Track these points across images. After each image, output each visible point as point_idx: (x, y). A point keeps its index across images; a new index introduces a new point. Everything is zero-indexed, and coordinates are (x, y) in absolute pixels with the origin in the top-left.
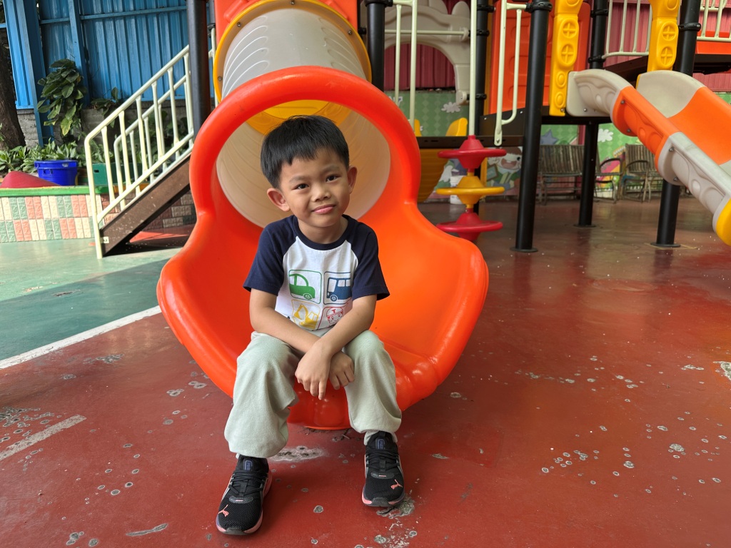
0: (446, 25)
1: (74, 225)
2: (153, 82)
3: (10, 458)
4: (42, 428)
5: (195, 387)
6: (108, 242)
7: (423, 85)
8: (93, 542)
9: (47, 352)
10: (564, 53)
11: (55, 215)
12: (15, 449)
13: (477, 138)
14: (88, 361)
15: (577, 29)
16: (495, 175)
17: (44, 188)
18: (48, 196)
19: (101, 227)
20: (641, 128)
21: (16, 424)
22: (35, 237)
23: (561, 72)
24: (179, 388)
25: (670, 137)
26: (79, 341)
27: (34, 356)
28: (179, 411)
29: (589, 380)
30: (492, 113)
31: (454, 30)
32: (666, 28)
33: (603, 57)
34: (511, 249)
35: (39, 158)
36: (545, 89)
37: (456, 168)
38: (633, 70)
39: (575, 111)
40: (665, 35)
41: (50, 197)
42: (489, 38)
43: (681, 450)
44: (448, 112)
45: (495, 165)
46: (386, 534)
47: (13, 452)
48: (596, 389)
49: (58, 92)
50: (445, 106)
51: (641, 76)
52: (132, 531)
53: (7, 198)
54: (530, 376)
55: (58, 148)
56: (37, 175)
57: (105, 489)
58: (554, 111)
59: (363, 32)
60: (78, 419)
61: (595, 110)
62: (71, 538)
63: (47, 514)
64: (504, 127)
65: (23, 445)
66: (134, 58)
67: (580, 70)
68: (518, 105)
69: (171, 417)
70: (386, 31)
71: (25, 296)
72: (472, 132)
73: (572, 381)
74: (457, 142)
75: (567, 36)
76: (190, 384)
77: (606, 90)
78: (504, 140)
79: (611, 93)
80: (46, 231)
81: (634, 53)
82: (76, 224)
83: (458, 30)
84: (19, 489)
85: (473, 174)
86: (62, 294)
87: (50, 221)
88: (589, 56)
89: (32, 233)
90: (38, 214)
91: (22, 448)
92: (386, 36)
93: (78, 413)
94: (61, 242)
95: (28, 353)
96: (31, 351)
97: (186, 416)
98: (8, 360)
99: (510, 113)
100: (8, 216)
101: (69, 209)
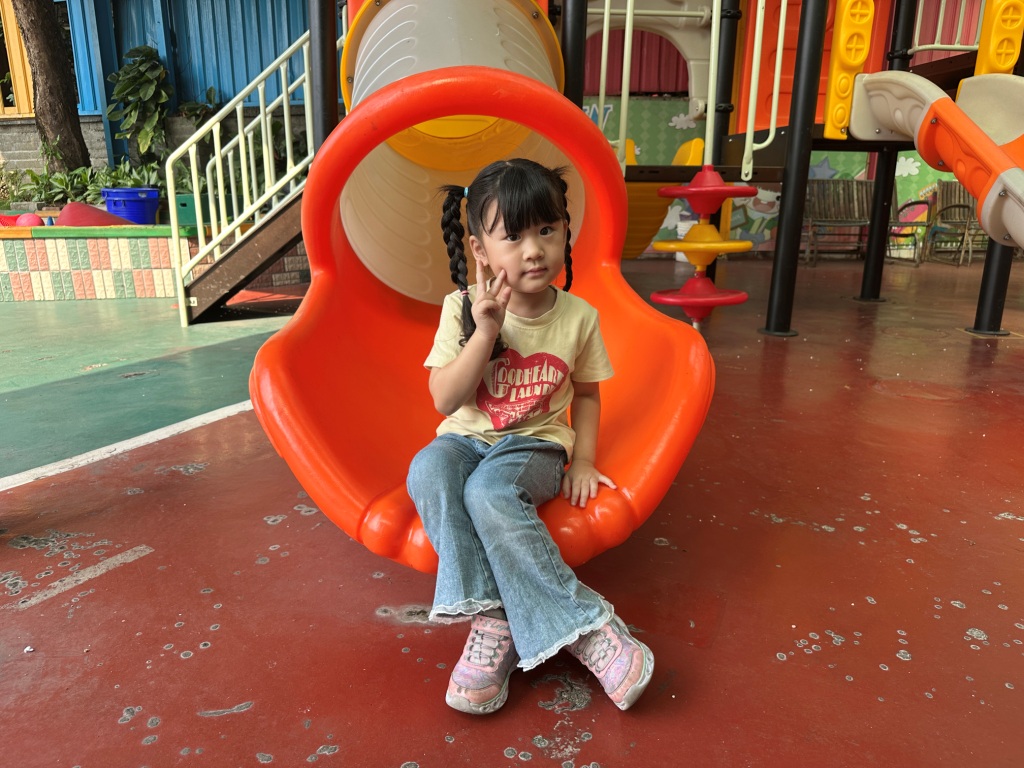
0: (679, 3)
1: (152, 280)
2: (260, 82)
3: (53, 600)
4: (96, 561)
5: (303, 513)
6: (196, 304)
7: (643, 89)
8: (152, 722)
9: (108, 455)
10: (850, 46)
12: (59, 587)
13: (715, 170)
14: (160, 471)
15: (871, 11)
16: (743, 221)
17: (112, 226)
18: (117, 238)
19: (187, 283)
20: (959, 160)
21: (61, 555)
22: (100, 295)
23: (844, 74)
24: (280, 513)
25: (1002, 175)
26: (151, 441)
27: (90, 460)
28: (278, 546)
29: (855, 528)
30: (740, 132)
31: (689, 10)
33: (910, 52)
34: (759, 331)
35: (108, 184)
36: (819, 97)
37: (687, 210)
38: (952, 73)
39: (863, 132)
40: (1005, 21)
41: (121, 240)
42: (741, 22)
43: (983, 637)
44: (677, 127)
45: (743, 207)
46: (549, 735)
47: (55, 592)
48: (866, 542)
49: (135, 92)
50: (675, 119)
51: (964, 82)
52: (206, 710)
53: (64, 241)
54: (770, 519)
55: (134, 170)
56: (105, 208)
57: (173, 649)
58: (831, 132)
59: (555, 13)
60: (144, 550)
61: (892, 131)
62: (125, 714)
63: (96, 679)
64: (756, 154)
65: (69, 583)
66: (238, 45)
67: (874, 71)
68: (778, 121)
69: (267, 553)
70: (589, 10)
71: (83, 376)
72: (708, 161)
73: (831, 529)
74: (688, 174)
75: (856, 21)
76: (296, 508)
77: (911, 102)
78: (755, 173)
79: (917, 106)
80: (115, 287)
81: (957, 46)
82: (155, 277)
83: (697, 10)
84: (61, 644)
85: (708, 221)
86: (131, 376)
87: (120, 273)
88: (889, 50)
89: (96, 289)
90: (104, 263)
91: (69, 587)
92: (589, 18)
93: (144, 543)
94: (135, 304)
95: (84, 456)
96: (87, 453)
97: (288, 553)
98: (57, 463)
99: (766, 133)
100: (65, 265)
101: (145, 257)
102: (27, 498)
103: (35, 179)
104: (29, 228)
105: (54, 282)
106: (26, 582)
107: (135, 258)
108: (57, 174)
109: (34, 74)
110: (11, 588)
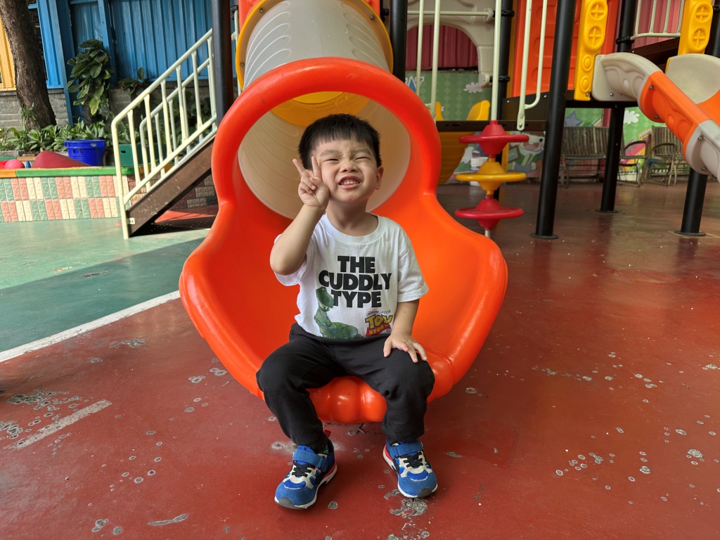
0: (470, 6)
1: (102, 205)
2: (177, 66)
3: (41, 441)
4: (71, 412)
5: (216, 374)
6: (134, 223)
7: (445, 65)
8: (117, 530)
9: (76, 334)
10: (591, 35)
11: (84, 195)
12: (45, 432)
13: (499, 123)
14: (114, 345)
15: (605, 11)
16: (517, 156)
17: (73, 168)
18: (77, 176)
19: (127, 208)
20: (669, 115)
21: (45, 408)
22: (65, 216)
23: (587, 55)
24: (201, 375)
25: (700, 125)
26: (106, 323)
27: (63, 338)
28: (200, 399)
29: (606, 378)
30: (515, 96)
31: (477, 11)
32: (699, 9)
33: (632, 38)
34: (531, 235)
35: (69, 137)
36: (571, 71)
37: (477, 150)
38: (662, 53)
39: (601, 96)
40: (698, 17)
41: (79, 178)
42: (514, 19)
43: (700, 455)
44: (470, 92)
45: (517, 147)
46: (399, 535)
47: (43, 436)
48: (614, 387)
49: (87, 72)
50: (468, 86)
51: (671, 60)
52: (155, 520)
53: (39, 179)
54: (546, 372)
55: (87, 127)
56: (67, 154)
57: (129, 477)
58: (579, 96)
59: (385, 14)
60: (104, 404)
61: (621, 95)
62: (97, 525)
63: (74, 499)
64: (527, 111)
65: (52, 429)
66: (160, 39)
67: (607, 53)
68: (542, 88)
69: (192, 404)
70: (409, 12)
71: (56, 276)
72: (494, 117)
73: (589, 379)
74: (481, 126)
75: (595, 18)
76: (211, 371)
77: (635, 75)
78: (526, 125)
79: (640, 77)
80: (76, 211)
81: (665, 34)
82: (104, 203)
83: (482, 11)
84: (49, 474)
85: (495, 159)
86: (89, 275)
87: (79, 201)
88: (617, 37)
89: (63, 212)
90: (67, 194)
91: (52, 432)
92: (409, 17)
93: (105, 398)
94: (90, 222)
95: (59, 335)
96: (61, 333)
97: (207, 404)
98: (40, 341)
99: (534, 97)
100: (40, 196)
101: (97, 190)
102: (19, 366)
103: (17, 134)
104: (14, 170)
105: (32, 208)
106: (22, 429)
107: (90, 189)
108: (33, 131)
109: (15, 60)
110: (11, 433)
